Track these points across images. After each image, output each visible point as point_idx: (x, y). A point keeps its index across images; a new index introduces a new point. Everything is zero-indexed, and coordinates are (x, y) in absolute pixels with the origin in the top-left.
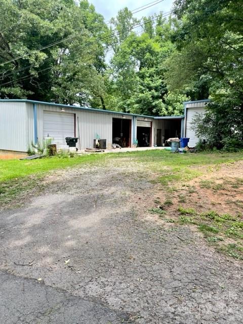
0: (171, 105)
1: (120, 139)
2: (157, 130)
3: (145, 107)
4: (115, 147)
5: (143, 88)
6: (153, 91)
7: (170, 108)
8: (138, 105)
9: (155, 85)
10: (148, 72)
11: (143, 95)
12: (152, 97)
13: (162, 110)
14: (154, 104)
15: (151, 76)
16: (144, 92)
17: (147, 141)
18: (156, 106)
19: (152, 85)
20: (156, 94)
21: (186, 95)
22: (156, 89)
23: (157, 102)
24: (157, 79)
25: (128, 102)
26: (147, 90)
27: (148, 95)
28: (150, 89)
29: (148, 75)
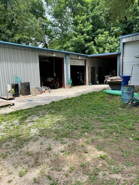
0: (101, 46)
1: (53, 79)
2: (91, 68)
3: (79, 49)
4: (44, 90)
5: (77, 33)
6: (85, 35)
7: (101, 49)
8: (73, 48)
9: (87, 29)
10: (80, 20)
11: (77, 38)
12: (84, 40)
13: (93, 51)
14: (86, 45)
15: (83, 22)
16: (78, 36)
17: (81, 80)
18: (88, 48)
19: (84, 30)
20: (88, 37)
21: (114, 37)
22: (88, 33)
23: (89, 44)
24: (89, 25)
25: (65, 46)
26: (80, 34)
27: (81, 38)
28: (82, 33)
29: (80, 22)
